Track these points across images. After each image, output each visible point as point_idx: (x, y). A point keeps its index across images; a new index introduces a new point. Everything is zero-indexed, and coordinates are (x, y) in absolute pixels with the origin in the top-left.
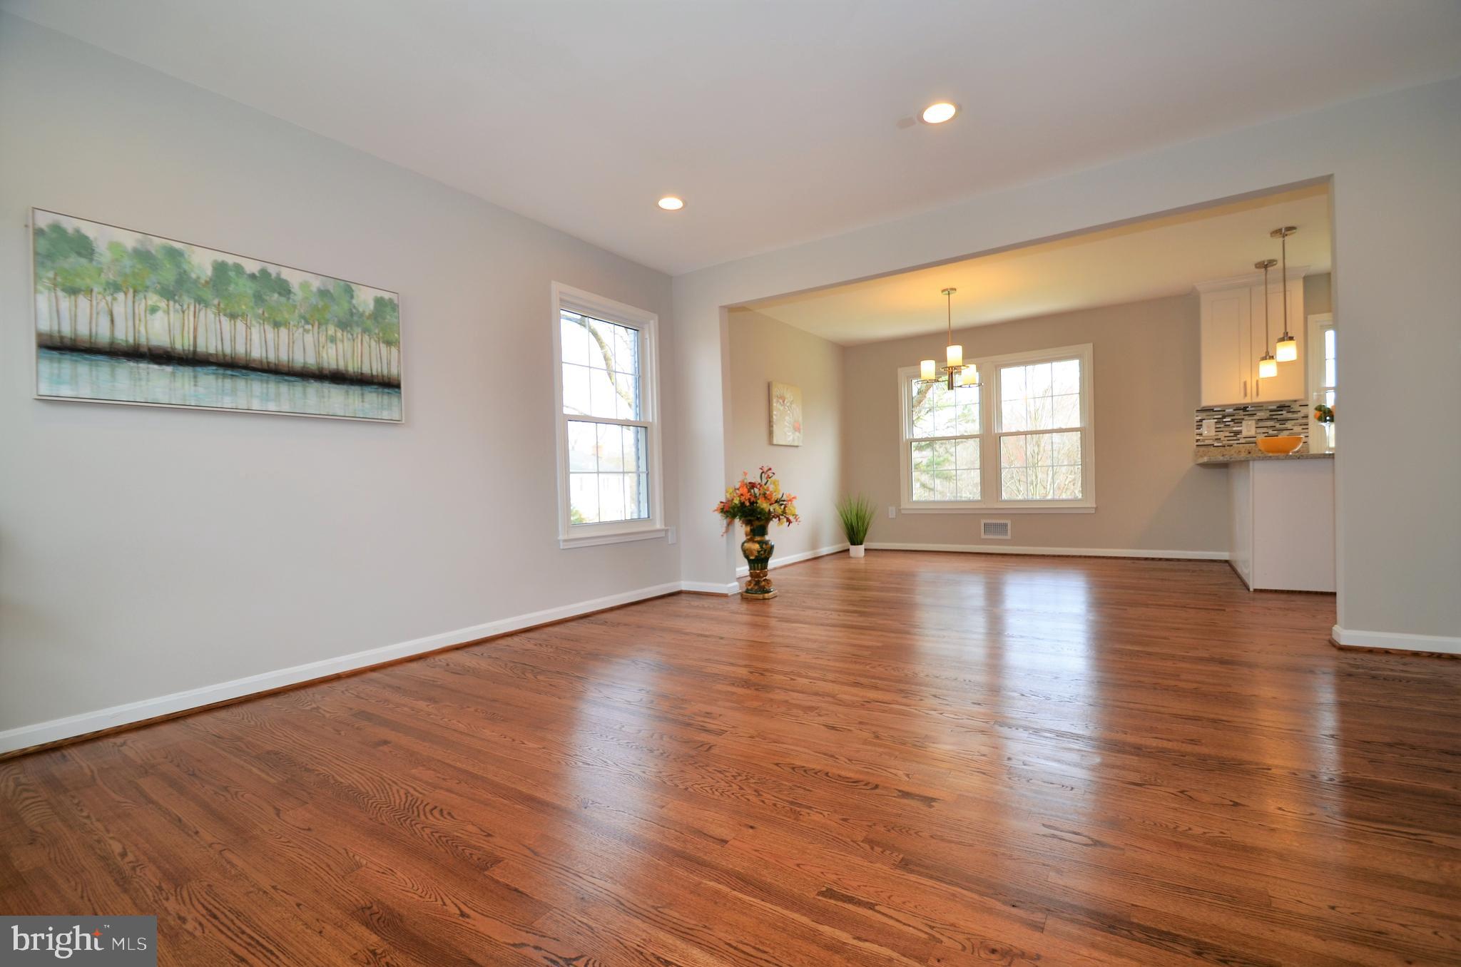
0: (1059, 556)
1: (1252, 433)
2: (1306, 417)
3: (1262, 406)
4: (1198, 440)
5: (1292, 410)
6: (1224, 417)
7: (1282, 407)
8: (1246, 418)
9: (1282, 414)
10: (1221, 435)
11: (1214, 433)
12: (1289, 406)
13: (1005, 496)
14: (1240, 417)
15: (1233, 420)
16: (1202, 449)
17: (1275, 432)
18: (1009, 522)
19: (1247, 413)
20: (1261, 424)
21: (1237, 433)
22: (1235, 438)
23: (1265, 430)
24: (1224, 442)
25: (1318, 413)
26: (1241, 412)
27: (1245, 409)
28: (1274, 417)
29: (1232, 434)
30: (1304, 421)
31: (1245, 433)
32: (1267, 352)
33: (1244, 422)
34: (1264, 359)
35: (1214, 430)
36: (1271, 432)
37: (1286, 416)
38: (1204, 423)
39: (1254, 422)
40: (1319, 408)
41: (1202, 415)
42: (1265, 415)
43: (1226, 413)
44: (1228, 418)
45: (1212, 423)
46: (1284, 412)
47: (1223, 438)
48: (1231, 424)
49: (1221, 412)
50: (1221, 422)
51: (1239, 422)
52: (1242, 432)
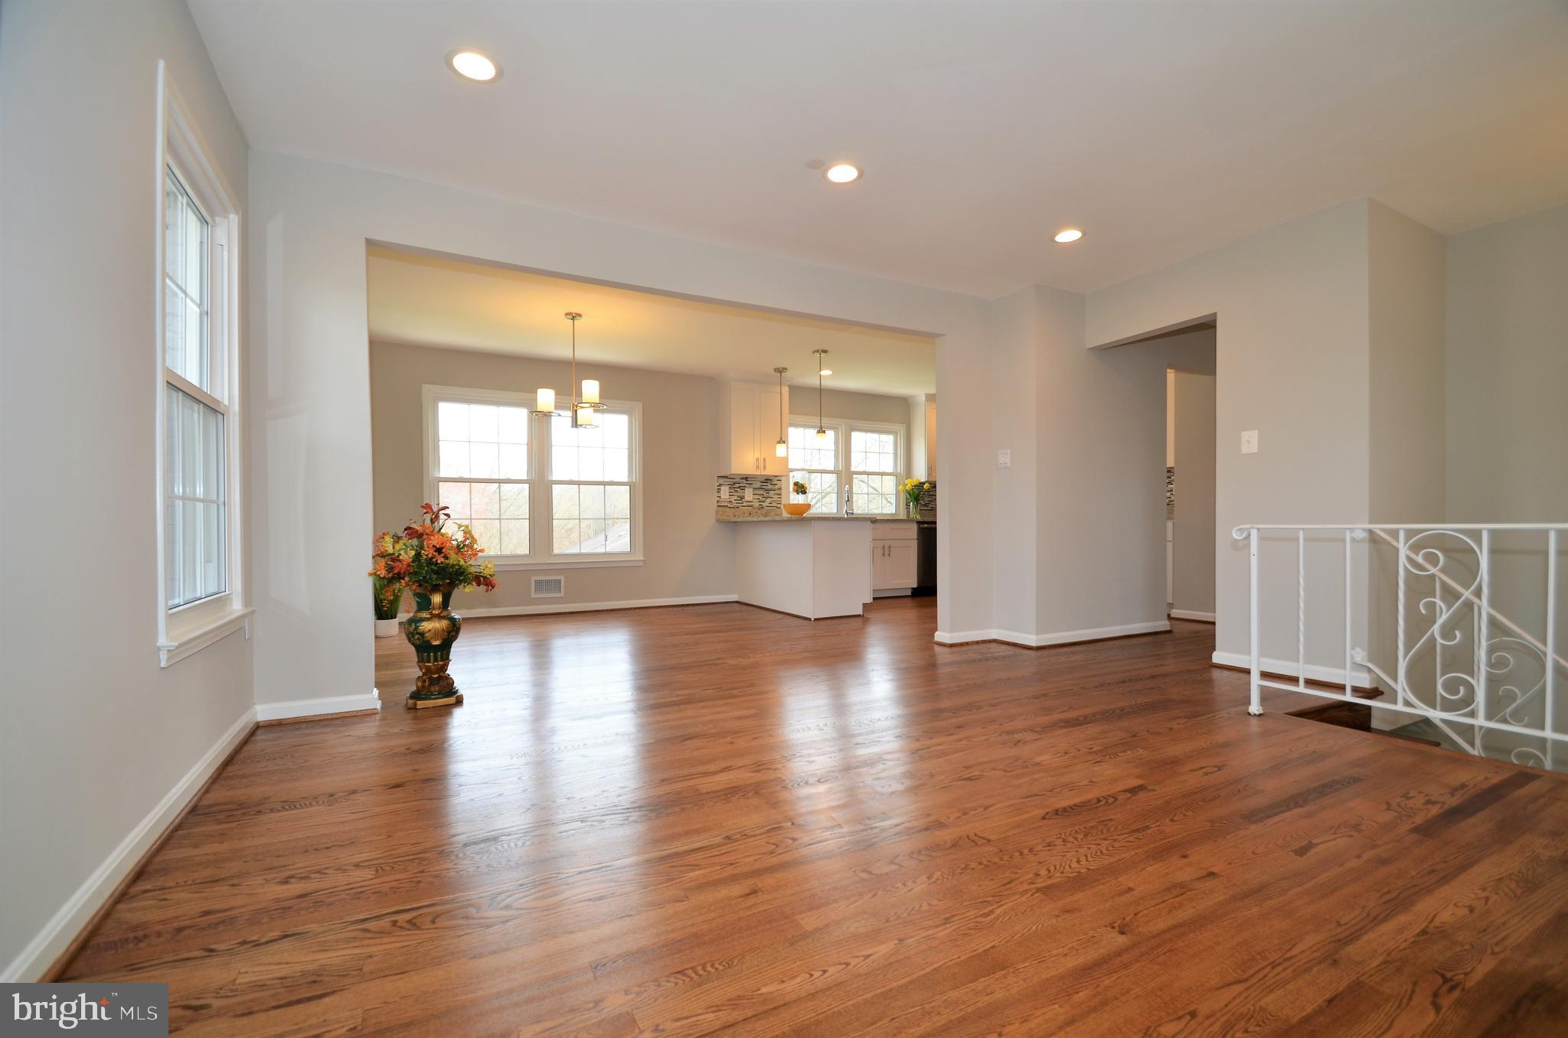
0: (612, 610)
1: (751, 499)
2: (780, 489)
4: (718, 501)
5: (773, 483)
6: (735, 483)
7: (768, 480)
8: (747, 485)
9: (767, 486)
10: (733, 499)
11: (728, 497)
12: (771, 480)
13: (556, 551)
14: (743, 485)
15: (739, 487)
16: (721, 509)
17: (763, 499)
18: (562, 578)
19: (748, 482)
20: (756, 492)
21: (742, 498)
22: (741, 502)
23: (758, 497)
24: (734, 504)
26: (744, 480)
27: (746, 479)
28: (763, 487)
29: (739, 498)
30: (778, 492)
31: (747, 498)
32: (781, 438)
33: (746, 489)
34: (779, 442)
35: (728, 494)
37: (770, 487)
38: (722, 488)
39: (751, 490)
40: (796, 484)
41: (721, 481)
42: (758, 485)
43: (735, 481)
44: (737, 485)
45: (727, 488)
46: (768, 484)
47: (734, 501)
48: (738, 489)
49: (732, 480)
50: (732, 488)
51: (743, 488)
52: (745, 497)
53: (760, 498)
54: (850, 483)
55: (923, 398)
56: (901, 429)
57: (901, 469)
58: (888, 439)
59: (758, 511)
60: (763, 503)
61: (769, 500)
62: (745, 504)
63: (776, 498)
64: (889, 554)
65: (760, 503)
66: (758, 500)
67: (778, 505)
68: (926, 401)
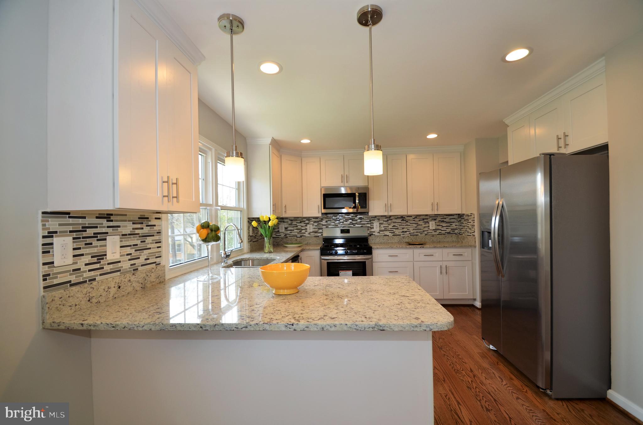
1: (117, 257)
2: (159, 233)
3: (126, 215)
4: (45, 277)
5: (150, 223)
6: (85, 228)
7: (142, 218)
8: (110, 230)
9: (143, 228)
10: (81, 263)
11: (70, 260)
12: (148, 218)
14: (104, 230)
15: (95, 235)
16: (57, 293)
17: (137, 253)
19: (111, 224)
20: (125, 242)
21: (101, 257)
22: (97, 266)
23: (128, 250)
24: (85, 275)
25: (205, 232)
26: (104, 222)
27: (108, 216)
28: (137, 231)
29: (95, 260)
30: (156, 238)
31: (110, 257)
33: (108, 238)
35: (71, 253)
36: (135, 254)
37: (146, 230)
38: (57, 241)
39: (117, 238)
41: (53, 224)
42: (128, 228)
43: (87, 221)
44: (90, 232)
45: (69, 240)
46: (144, 226)
47: (84, 268)
48: (95, 242)
49: (80, 220)
50: (79, 238)
51: (101, 237)
52: (106, 255)
53: (132, 251)
57: (243, 205)
60: (138, 263)
61: (145, 254)
62: (107, 268)
63: (154, 248)
65: (132, 262)
66: (129, 257)
67: (158, 260)
68: (270, 144)
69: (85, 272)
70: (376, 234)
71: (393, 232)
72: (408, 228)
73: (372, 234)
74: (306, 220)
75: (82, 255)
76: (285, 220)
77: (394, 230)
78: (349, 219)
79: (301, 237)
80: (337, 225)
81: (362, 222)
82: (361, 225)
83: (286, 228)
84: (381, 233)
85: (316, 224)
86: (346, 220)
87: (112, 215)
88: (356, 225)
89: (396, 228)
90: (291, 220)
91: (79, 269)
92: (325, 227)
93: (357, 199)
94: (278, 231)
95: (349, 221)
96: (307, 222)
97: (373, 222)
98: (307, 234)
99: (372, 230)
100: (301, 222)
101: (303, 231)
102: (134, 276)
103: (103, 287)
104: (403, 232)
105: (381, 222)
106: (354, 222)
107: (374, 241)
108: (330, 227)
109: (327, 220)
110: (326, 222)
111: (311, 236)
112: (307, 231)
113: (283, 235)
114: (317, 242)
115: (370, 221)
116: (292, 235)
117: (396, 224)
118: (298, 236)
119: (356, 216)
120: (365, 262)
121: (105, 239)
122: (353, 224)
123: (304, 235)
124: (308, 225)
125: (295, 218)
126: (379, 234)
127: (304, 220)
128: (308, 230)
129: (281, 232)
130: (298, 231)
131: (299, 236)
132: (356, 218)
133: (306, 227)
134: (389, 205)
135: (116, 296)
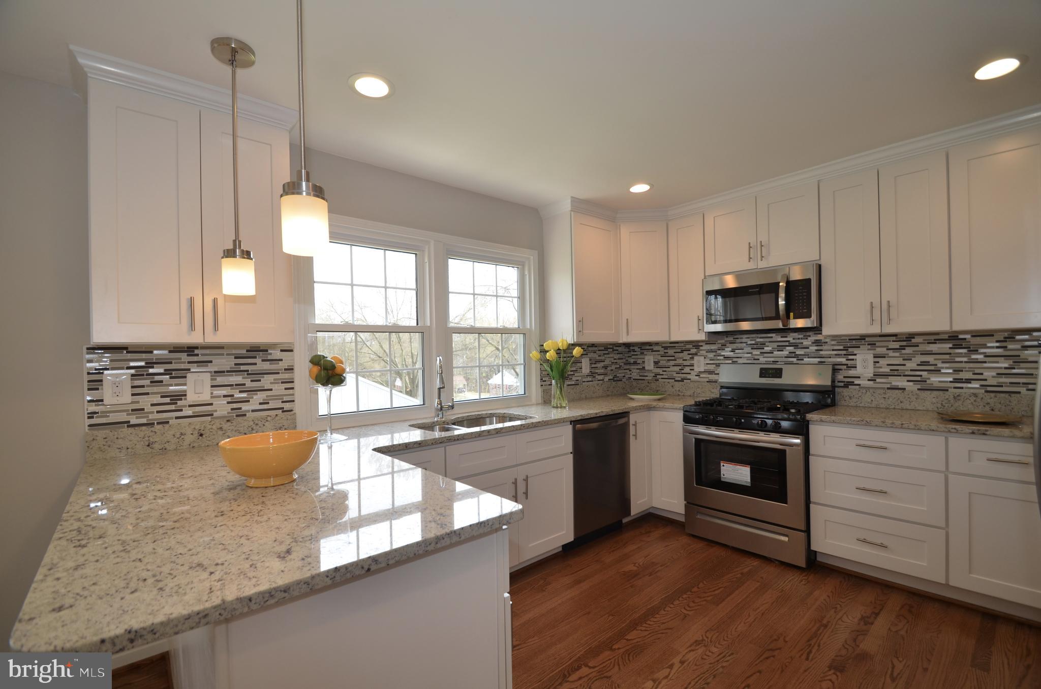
1: (205, 397)
2: (290, 369)
3: (223, 348)
4: (91, 415)
5: (269, 357)
6: (150, 364)
7: (255, 350)
8: (193, 366)
9: (255, 364)
10: (145, 402)
11: (126, 397)
12: (266, 350)
14: (183, 366)
15: (167, 372)
16: (101, 433)
17: (244, 395)
19: (195, 359)
20: (220, 380)
21: (177, 397)
22: (173, 407)
23: (224, 391)
24: (151, 417)
26: (184, 356)
27: (188, 351)
28: (243, 368)
29: (167, 400)
30: (286, 376)
31: (191, 398)
32: (237, 242)
33: (190, 375)
34: (230, 254)
35: (128, 391)
36: (238, 395)
37: (263, 366)
38: (108, 378)
39: (206, 376)
40: (317, 361)
42: (226, 363)
43: (155, 356)
45: (124, 377)
46: (258, 360)
47: (148, 408)
49: (144, 354)
50: (143, 375)
51: (180, 375)
52: (185, 395)
53: (234, 392)
54: (448, 352)
55: (567, 206)
56: (531, 257)
58: (508, 276)
59: (226, 426)
60: (245, 407)
61: (261, 396)
62: (189, 412)
63: (279, 389)
64: (526, 493)
65: (235, 406)
66: (229, 399)
67: (287, 406)
68: (571, 211)
69: (153, 413)
70: (863, 382)
71: (919, 379)
72: (977, 371)
73: (852, 384)
74: (691, 346)
75: (148, 394)
76: (656, 348)
77: (924, 374)
78: (787, 344)
79: (682, 380)
80: (756, 358)
81: (821, 353)
82: (819, 360)
83: (656, 363)
84: (878, 380)
85: (711, 355)
86: (781, 348)
87: (197, 348)
88: (805, 359)
89: (932, 368)
90: (666, 348)
91: (143, 409)
92: (730, 362)
93: (782, 295)
94: (644, 368)
95: (787, 348)
96: (694, 351)
97: (855, 351)
98: (693, 377)
99: (852, 372)
100: (682, 351)
101: (687, 370)
102: (229, 424)
103: (172, 433)
104: (956, 381)
105: (880, 351)
106: (799, 352)
107: (854, 400)
108: (740, 361)
109: (734, 346)
110: (733, 351)
111: (700, 380)
112: (693, 370)
113: (650, 377)
114: (713, 393)
115: (846, 349)
116: (666, 377)
117: (930, 359)
118: (677, 379)
119: (806, 337)
120: (784, 452)
121: (185, 377)
122: (796, 356)
123: (688, 376)
124: (696, 358)
125: (671, 343)
126: (871, 382)
127: (688, 346)
128: (697, 369)
129: (648, 371)
130: (677, 369)
131: (680, 379)
132: (806, 343)
133: (692, 362)
134: (885, 306)
135: (195, 445)
